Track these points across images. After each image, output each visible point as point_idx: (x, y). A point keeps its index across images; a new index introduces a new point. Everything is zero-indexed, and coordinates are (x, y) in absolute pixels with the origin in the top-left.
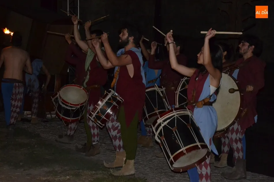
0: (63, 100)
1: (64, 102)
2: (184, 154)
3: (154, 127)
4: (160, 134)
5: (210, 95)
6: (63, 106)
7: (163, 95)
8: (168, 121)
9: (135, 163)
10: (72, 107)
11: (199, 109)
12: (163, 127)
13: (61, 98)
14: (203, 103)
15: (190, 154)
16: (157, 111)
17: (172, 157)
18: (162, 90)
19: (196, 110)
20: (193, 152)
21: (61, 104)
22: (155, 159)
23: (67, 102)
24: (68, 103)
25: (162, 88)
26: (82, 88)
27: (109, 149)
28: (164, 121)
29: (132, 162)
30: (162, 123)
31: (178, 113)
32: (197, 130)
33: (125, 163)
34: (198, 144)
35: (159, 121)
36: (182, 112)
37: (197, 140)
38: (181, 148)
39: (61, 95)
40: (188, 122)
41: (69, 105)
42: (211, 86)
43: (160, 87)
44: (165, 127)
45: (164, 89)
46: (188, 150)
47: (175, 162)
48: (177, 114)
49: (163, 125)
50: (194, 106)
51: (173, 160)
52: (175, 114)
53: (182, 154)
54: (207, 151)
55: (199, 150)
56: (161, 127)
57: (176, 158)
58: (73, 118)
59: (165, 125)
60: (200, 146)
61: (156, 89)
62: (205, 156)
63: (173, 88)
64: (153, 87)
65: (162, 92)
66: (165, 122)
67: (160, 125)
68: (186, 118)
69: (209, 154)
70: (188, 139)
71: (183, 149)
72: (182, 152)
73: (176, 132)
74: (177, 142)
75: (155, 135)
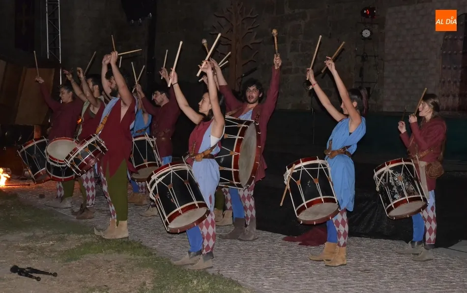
0: (50, 156)
1: (52, 159)
2: (180, 214)
3: (148, 183)
4: (155, 191)
5: (211, 146)
6: (52, 163)
7: (153, 145)
8: (163, 177)
9: (128, 224)
10: (62, 164)
11: (197, 162)
12: (158, 184)
13: (48, 154)
14: (203, 156)
15: (186, 214)
16: (146, 163)
17: (166, 218)
18: (153, 140)
19: (195, 163)
20: (191, 212)
21: (49, 161)
22: (151, 219)
23: (54, 159)
24: (57, 160)
25: (152, 138)
26: (74, 142)
27: (98, 209)
28: (159, 177)
29: (125, 223)
30: (157, 180)
31: (175, 168)
32: (195, 187)
33: (117, 225)
34: (196, 202)
35: (154, 177)
36: (179, 167)
37: (194, 198)
38: (176, 208)
39: (48, 152)
40: (185, 178)
41: (58, 162)
42: (211, 136)
43: (150, 137)
44: (159, 184)
45: (154, 139)
46: (184, 210)
47: (170, 223)
48: (173, 170)
49: (157, 182)
50: (193, 160)
51: (168, 221)
52: (171, 169)
53: (177, 214)
54: (206, 209)
55: (196, 209)
56: (155, 185)
57: (171, 219)
58: (65, 176)
59: (160, 182)
60: (197, 205)
61: (147, 138)
62: (205, 215)
63: (163, 138)
64: (143, 136)
65: (153, 142)
66: (160, 179)
67: (154, 182)
68: (183, 173)
69: (208, 212)
70: (184, 197)
71: (179, 209)
72: (178, 211)
73: (171, 189)
74: (173, 201)
75: (149, 192)
